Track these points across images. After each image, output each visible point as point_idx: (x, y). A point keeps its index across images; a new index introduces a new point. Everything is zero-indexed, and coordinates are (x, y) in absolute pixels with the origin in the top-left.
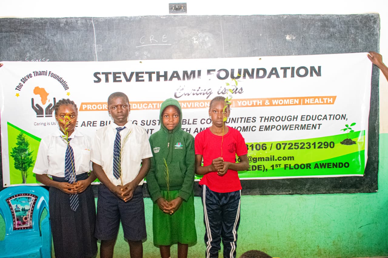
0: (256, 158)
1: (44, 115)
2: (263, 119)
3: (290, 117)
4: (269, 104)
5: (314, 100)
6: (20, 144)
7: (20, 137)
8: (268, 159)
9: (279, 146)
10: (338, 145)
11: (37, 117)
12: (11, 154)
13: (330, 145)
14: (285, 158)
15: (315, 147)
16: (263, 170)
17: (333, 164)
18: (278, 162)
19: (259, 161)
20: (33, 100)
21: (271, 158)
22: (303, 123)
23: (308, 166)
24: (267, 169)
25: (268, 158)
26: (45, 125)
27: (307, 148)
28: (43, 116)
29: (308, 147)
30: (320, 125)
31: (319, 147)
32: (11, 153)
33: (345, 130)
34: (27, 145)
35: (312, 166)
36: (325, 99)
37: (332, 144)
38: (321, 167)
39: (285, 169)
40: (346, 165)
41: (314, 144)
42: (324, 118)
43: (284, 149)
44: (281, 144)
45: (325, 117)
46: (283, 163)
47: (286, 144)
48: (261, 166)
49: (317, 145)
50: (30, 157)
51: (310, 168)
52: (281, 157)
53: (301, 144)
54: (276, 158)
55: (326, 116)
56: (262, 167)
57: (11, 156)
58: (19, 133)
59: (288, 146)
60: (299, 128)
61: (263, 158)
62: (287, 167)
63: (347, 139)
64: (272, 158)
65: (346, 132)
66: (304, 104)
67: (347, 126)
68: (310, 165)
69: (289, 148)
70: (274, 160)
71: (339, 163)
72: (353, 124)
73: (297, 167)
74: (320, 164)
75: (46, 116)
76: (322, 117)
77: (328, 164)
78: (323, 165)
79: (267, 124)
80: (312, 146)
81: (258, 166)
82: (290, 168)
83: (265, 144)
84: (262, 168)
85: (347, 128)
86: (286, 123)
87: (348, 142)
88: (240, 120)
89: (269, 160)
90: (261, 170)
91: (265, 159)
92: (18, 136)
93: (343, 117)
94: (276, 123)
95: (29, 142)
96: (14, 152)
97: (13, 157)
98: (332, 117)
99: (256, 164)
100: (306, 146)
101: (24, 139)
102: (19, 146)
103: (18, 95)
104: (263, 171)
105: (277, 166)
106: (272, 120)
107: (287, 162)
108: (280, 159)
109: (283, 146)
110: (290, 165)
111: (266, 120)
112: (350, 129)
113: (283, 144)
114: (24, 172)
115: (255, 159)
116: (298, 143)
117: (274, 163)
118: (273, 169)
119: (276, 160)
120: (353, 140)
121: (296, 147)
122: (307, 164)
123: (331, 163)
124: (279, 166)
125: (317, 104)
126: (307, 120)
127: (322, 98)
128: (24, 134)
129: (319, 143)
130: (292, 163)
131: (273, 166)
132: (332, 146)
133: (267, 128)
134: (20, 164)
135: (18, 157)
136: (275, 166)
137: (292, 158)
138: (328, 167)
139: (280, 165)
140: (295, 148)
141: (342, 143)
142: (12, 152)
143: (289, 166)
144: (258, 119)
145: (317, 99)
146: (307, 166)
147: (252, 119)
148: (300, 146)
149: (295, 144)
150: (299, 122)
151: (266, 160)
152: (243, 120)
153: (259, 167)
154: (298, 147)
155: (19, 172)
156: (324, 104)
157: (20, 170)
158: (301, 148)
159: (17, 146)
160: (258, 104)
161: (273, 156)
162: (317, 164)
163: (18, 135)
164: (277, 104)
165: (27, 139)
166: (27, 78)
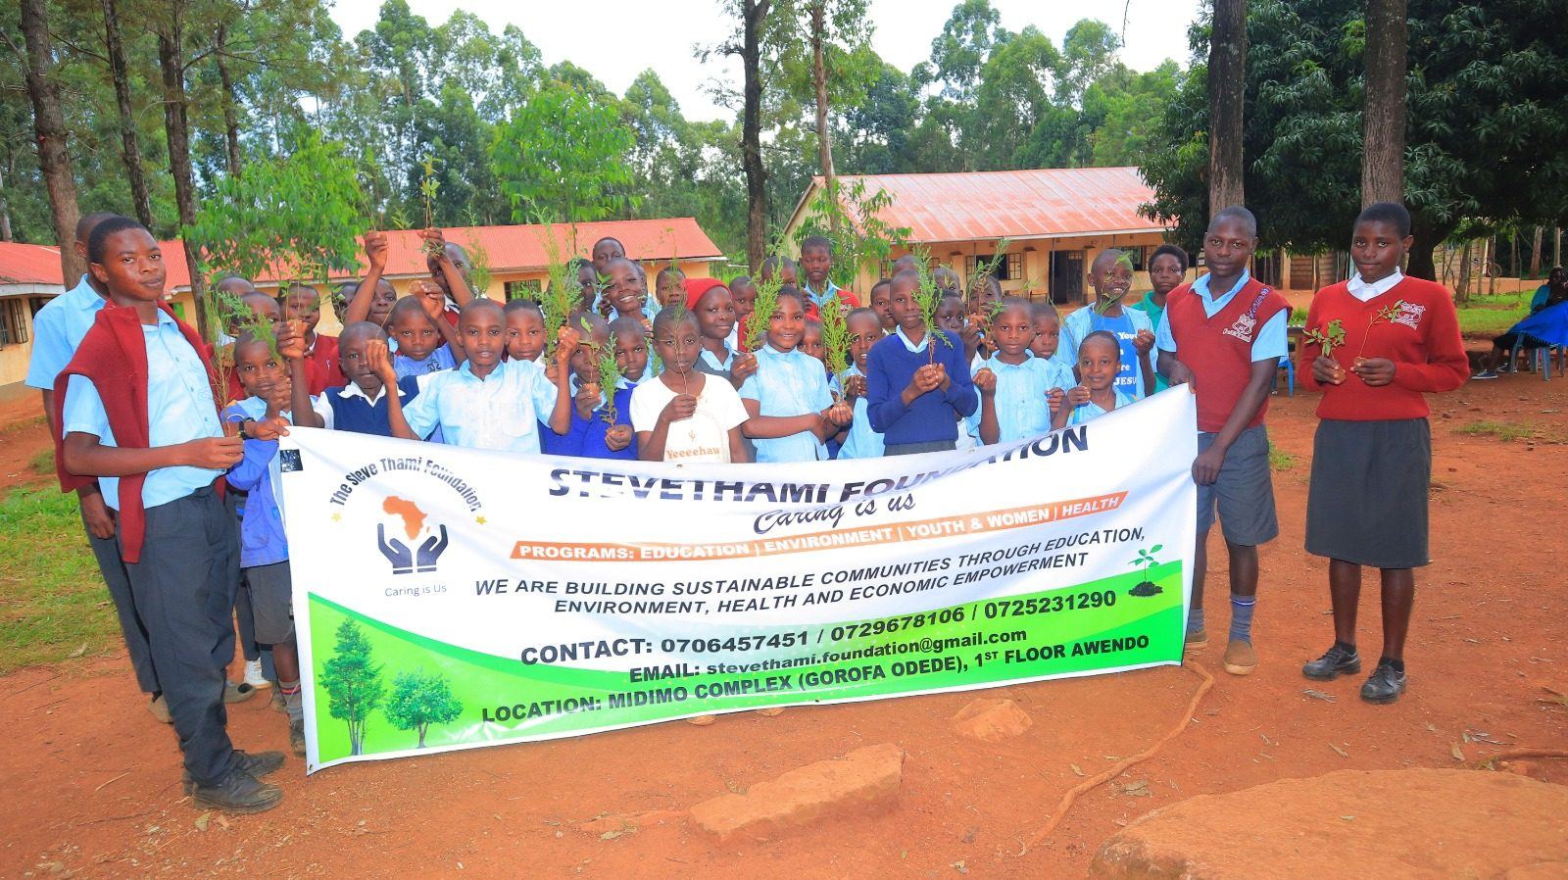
0: (941, 642)
1: (415, 567)
2: (967, 560)
3: (1025, 549)
4: (980, 526)
5: (1083, 507)
6: (345, 648)
7: (345, 630)
8: (967, 642)
9: (991, 609)
10: (1124, 599)
11: (395, 573)
12: (321, 680)
13: (1103, 598)
14: (1005, 637)
15: (1071, 607)
16: (957, 668)
17: (1115, 642)
18: (990, 647)
19: (946, 646)
20: (381, 528)
21: (974, 638)
22: (1047, 555)
23: (1059, 651)
24: (966, 667)
25: (968, 639)
26: (416, 594)
27: (1054, 609)
28: (411, 571)
29: (1057, 607)
30: (1083, 555)
31: (1082, 606)
32: (320, 676)
33: (1137, 562)
34: (365, 650)
35: (1068, 651)
36: (1104, 501)
37: (1110, 596)
38: (1088, 652)
39: (1007, 661)
40: (1142, 642)
41: (1071, 599)
42: (1093, 540)
43: (1003, 614)
44: (997, 605)
45: (1096, 538)
46: (1001, 647)
47: (1007, 604)
48: (953, 658)
49: (1077, 602)
50: (374, 682)
51: (1063, 655)
52: (996, 635)
53: (1041, 601)
54: (985, 637)
55: (1097, 533)
56: (956, 661)
57: (320, 684)
58: (340, 619)
59: (1012, 609)
60: (1038, 566)
61: (957, 640)
62: (1012, 657)
63: (1144, 583)
64: (977, 639)
65: (1141, 567)
66: (1060, 517)
67: (1141, 552)
68: (1062, 647)
69: (1016, 613)
70: (980, 643)
71: (1128, 640)
72: (1157, 548)
73: (1035, 654)
74: (1086, 644)
75: (419, 571)
76: (1089, 538)
77: (1103, 642)
78: (1091, 648)
79: (973, 568)
80: (1066, 605)
81: (946, 659)
82: (1019, 660)
83: (961, 609)
84: (956, 665)
85: (1142, 557)
86: (1015, 560)
87: (1146, 589)
88: (913, 567)
89: (969, 644)
90: (954, 668)
91: (961, 641)
92: (339, 629)
93: (1137, 534)
94: (992, 565)
95: (371, 642)
96: (329, 672)
97: (326, 686)
98: (1111, 535)
99: (942, 656)
100: (1053, 604)
101: (357, 635)
102: (341, 654)
103: (336, 517)
104: (959, 672)
105: (988, 654)
106: (984, 560)
107: (1011, 645)
108: (994, 639)
109: (1000, 609)
110: (1018, 651)
111: (973, 562)
112: (1151, 559)
113: (1000, 604)
114: (356, 723)
115: (938, 644)
116: (1035, 600)
117: (982, 649)
118: (980, 664)
119: (986, 642)
120: (1157, 584)
121: (1031, 609)
122: (1056, 647)
123: (1109, 641)
124: (992, 655)
125: (1086, 513)
126: (1056, 547)
127: (1098, 499)
128: (357, 623)
129: (1080, 597)
130: (1022, 647)
131: (979, 657)
132: (1110, 601)
133: (971, 577)
134: (344, 705)
135: (339, 686)
136: (984, 657)
137: (1021, 635)
138: (1104, 651)
139: (995, 653)
140: (1028, 612)
141: (1133, 593)
142: (323, 672)
143: (1015, 654)
144: (955, 563)
145: (1088, 504)
146: (1056, 652)
147: (940, 564)
148: (1039, 606)
149: (1029, 601)
150: (1041, 555)
151: (963, 644)
152: (921, 566)
153: (948, 664)
154: (1035, 607)
155: (342, 726)
156: (1100, 510)
157: (345, 718)
158: (1043, 610)
159: (336, 656)
160: (956, 530)
161: (980, 634)
162: (1077, 645)
163: (341, 625)
164: (999, 524)
165: (365, 631)
166: (363, 474)
